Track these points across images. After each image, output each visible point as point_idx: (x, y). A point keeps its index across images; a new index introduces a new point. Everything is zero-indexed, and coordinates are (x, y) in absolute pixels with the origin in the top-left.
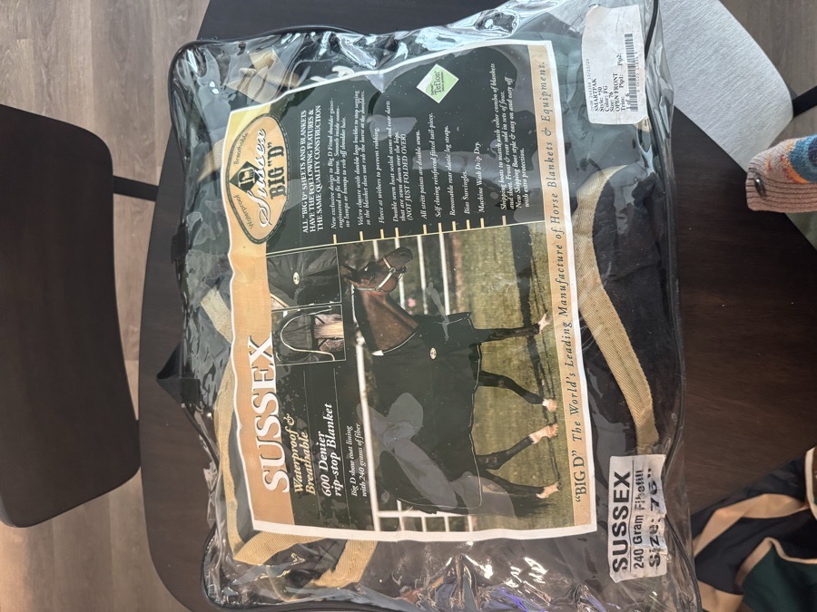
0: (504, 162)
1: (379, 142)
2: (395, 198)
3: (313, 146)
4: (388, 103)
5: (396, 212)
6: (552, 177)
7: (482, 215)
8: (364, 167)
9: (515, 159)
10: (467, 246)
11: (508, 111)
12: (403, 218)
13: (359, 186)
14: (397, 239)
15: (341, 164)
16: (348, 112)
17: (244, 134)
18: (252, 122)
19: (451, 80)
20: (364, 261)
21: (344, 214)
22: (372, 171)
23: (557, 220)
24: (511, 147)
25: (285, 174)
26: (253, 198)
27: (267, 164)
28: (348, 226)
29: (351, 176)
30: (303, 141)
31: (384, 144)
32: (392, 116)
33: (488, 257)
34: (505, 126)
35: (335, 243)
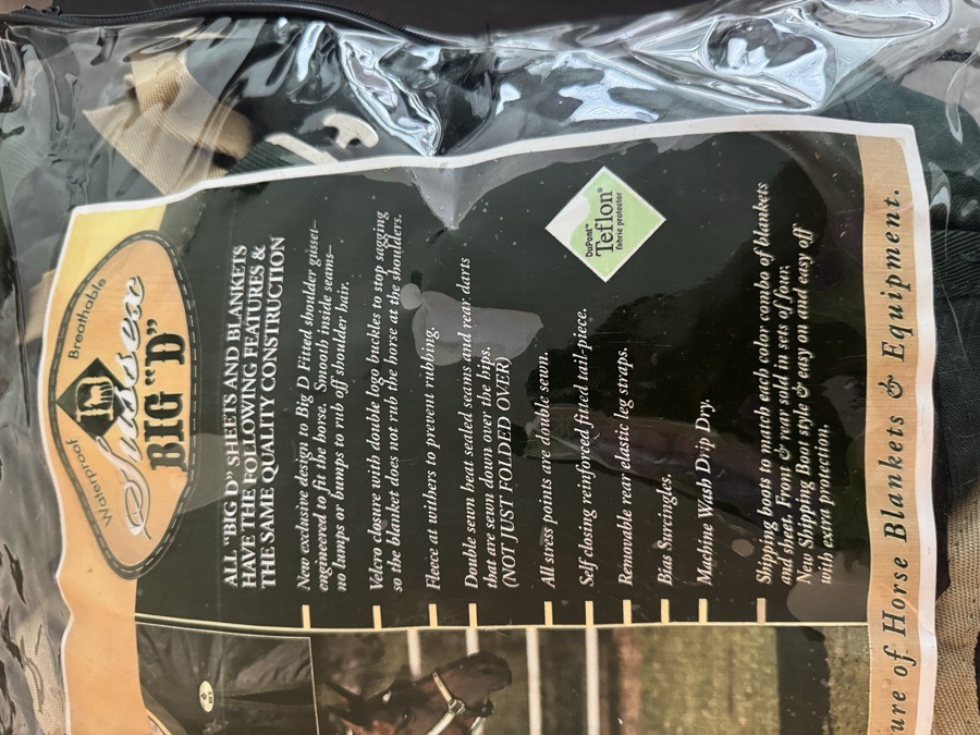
0: (774, 458)
1: (438, 370)
2: (472, 527)
3: (260, 350)
4: (465, 264)
5: (473, 563)
6: (896, 510)
7: (703, 591)
8: (394, 433)
9: (805, 452)
10: (656, 666)
11: (794, 321)
12: (491, 580)
13: (376, 485)
14: (472, 632)
15: (331, 415)
16: (356, 267)
17: (95, 281)
18: (119, 247)
19: (642, 221)
20: (381, 677)
21: (332, 556)
22: (412, 447)
23: (899, 625)
24: (795, 419)
25: (184, 415)
26: (108, 455)
27: (143, 377)
28: (342, 586)
29: (357, 452)
30: (233, 333)
31: (449, 375)
32: (476, 301)
33: (713, 703)
34: (783, 359)
35: (307, 627)
